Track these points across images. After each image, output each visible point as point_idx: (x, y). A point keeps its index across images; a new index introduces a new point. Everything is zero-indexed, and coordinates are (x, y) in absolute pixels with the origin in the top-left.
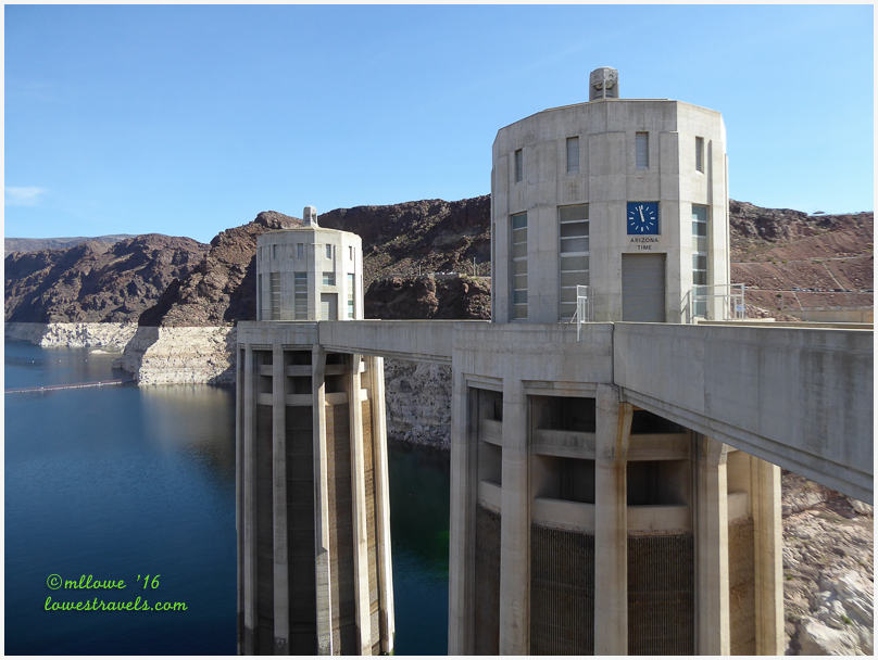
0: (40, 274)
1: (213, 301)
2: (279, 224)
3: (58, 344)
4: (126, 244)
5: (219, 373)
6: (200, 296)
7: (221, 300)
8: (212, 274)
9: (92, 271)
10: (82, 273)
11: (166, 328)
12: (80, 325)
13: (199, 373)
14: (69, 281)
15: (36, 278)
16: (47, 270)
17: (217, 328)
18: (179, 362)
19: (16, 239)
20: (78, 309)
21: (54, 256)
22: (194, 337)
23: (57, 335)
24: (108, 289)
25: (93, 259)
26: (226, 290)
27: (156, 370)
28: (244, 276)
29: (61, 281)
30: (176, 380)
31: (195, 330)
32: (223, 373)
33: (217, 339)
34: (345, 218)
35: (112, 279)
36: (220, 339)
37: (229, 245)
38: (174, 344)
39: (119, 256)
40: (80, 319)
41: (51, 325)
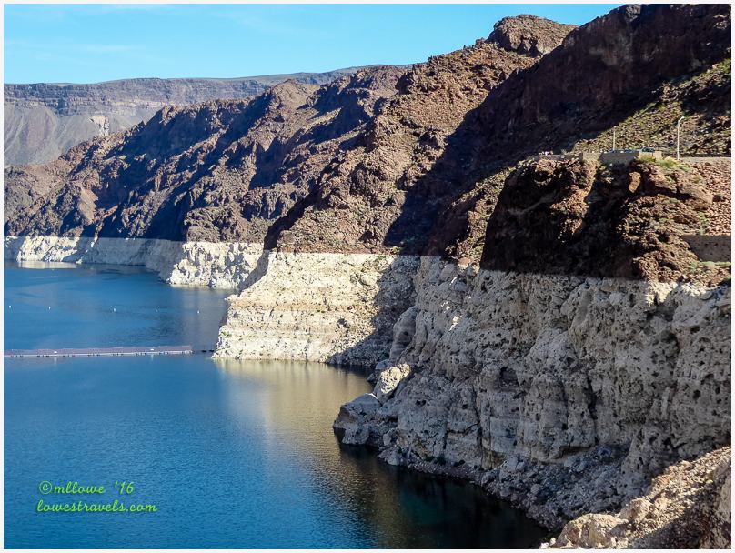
0: (200, 150)
1: (375, 203)
2: (534, 42)
3: (197, 281)
4: (336, 88)
5: (352, 345)
6: (353, 192)
7: (390, 202)
8: (382, 150)
9: (276, 143)
10: (259, 146)
11: (282, 254)
12: (236, 246)
13: (319, 342)
14: (235, 162)
15: (195, 154)
16: (213, 141)
17: (373, 257)
18: (288, 318)
19: (191, 81)
20: (237, 216)
21: (225, 114)
22: (327, 272)
23: (196, 264)
24: (290, 178)
25: (279, 119)
26: (401, 183)
27: (248, 332)
28: (438, 154)
29: (223, 161)
30: (277, 353)
31: (332, 259)
32: (359, 345)
33: (366, 277)
34: (635, 24)
35: (299, 159)
36: (372, 277)
37: (426, 90)
38: (288, 284)
39: (323, 112)
40: (238, 235)
41: (189, 245)
